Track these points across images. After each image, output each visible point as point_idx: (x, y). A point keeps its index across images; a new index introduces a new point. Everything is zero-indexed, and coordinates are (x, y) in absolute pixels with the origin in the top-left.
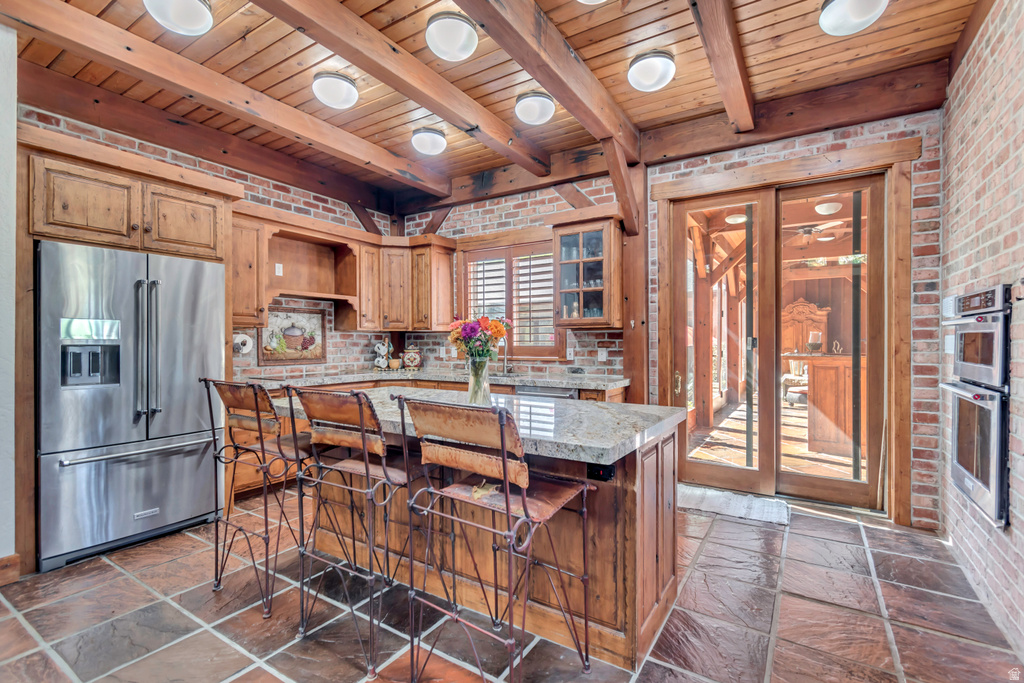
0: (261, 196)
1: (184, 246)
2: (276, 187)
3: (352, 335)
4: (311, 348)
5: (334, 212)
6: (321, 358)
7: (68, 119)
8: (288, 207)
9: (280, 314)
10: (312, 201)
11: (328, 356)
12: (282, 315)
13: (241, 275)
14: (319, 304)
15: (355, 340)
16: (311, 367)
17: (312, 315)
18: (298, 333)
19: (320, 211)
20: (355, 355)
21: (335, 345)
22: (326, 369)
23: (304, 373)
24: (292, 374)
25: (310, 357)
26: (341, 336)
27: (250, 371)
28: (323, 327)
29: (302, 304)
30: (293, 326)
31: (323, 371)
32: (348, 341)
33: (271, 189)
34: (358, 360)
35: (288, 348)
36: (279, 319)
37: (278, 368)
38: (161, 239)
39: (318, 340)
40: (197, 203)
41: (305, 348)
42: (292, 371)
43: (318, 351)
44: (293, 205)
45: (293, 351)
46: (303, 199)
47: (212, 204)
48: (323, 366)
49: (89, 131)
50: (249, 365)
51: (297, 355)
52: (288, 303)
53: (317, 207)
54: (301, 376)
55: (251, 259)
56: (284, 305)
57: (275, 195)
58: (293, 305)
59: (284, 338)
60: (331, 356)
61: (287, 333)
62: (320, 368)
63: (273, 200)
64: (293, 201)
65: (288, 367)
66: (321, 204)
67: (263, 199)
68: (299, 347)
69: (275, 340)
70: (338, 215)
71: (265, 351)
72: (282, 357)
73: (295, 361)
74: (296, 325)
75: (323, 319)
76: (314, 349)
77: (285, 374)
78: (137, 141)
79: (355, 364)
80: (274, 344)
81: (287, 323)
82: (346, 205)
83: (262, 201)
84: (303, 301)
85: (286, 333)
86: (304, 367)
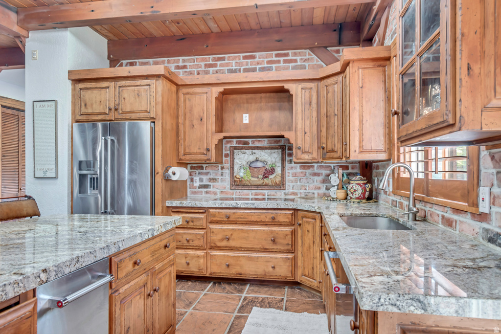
0: (234, 68)
1: (134, 114)
2: (245, 58)
3: (313, 167)
4: (271, 177)
5: (296, 61)
6: (281, 185)
7: (140, 60)
8: (254, 70)
9: (247, 151)
10: (274, 59)
11: (287, 184)
12: (248, 152)
13: (195, 127)
14: (279, 141)
15: (316, 171)
16: (272, 192)
17: (273, 151)
18: (259, 164)
19: (282, 64)
20: (315, 184)
21: (295, 175)
22: (285, 194)
23: (266, 197)
24: (256, 197)
25: (270, 184)
26: (301, 167)
27: (226, 193)
28: (283, 160)
29: (265, 142)
30: (257, 160)
31: (283, 197)
32: (308, 171)
33: (242, 60)
34: (319, 188)
35: (252, 177)
36: (246, 155)
37: (246, 192)
38: (123, 113)
39: (279, 170)
40: (140, 85)
41: (265, 176)
42: (256, 195)
43: (278, 179)
44: (258, 67)
45: (256, 179)
46: (266, 60)
47: (148, 84)
48: (283, 192)
49: (147, 63)
50: (225, 188)
51: (260, 182)
52: (253, 143)
53: (279, 62)
54: (264, 199)
55: (202, 114)
56: (250, 145)
57: (244, 63)
58: (257, 144)
59: (250, 169)
60: (291, 184)
61: (253, 165)
62: (280, 194)
63: (242, 68)
64: (258, 64)
65: (253, 192)
66: (282, 59)
67: (236, 69)
68: (260, 176)
69: (242, 171)
70: (299, 63)
71: (235, 179)
72: (248, 183)
73: (258, 186)
74: (260, 159)
75: (283, 154)
76: (275, 178)
77: (251, 197)
78: (166, 59)
79: (316, 192)
80: (242, 174)
81: (252, 158)
82: (308, 51)
83: (234, 71)
84: (266, 139)
85: (250, 166)
86: (266, 192)
